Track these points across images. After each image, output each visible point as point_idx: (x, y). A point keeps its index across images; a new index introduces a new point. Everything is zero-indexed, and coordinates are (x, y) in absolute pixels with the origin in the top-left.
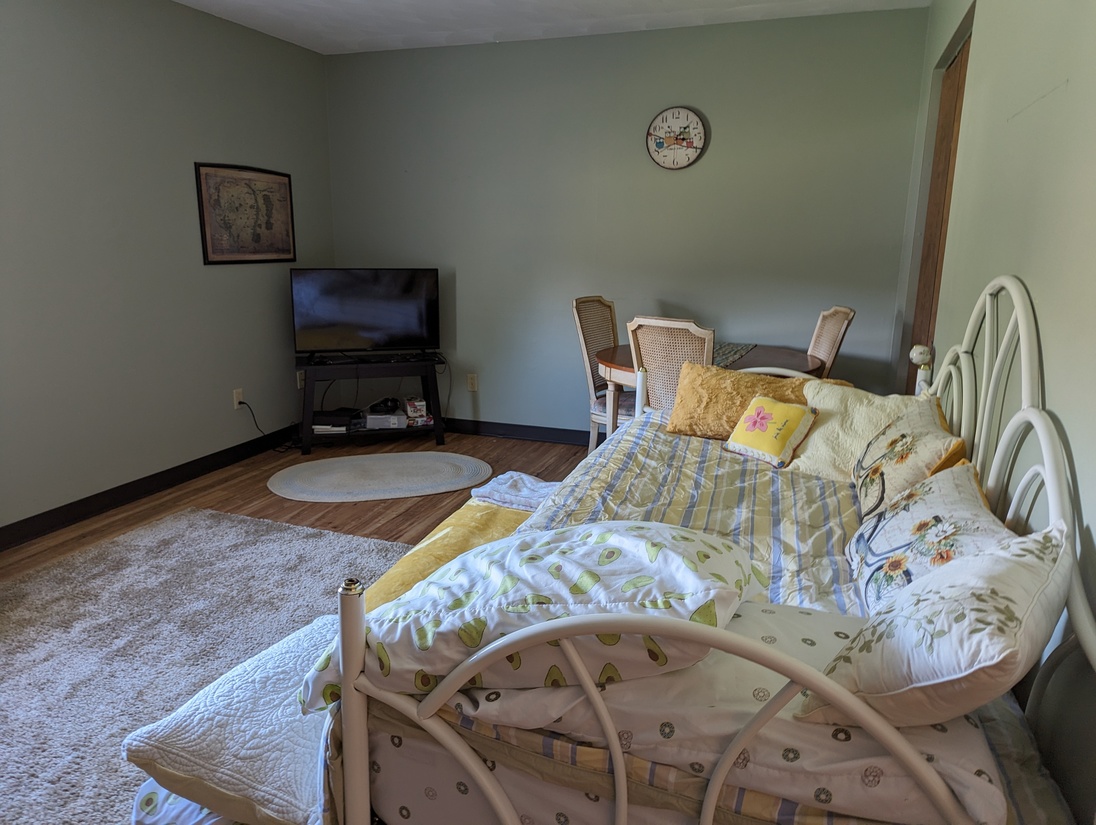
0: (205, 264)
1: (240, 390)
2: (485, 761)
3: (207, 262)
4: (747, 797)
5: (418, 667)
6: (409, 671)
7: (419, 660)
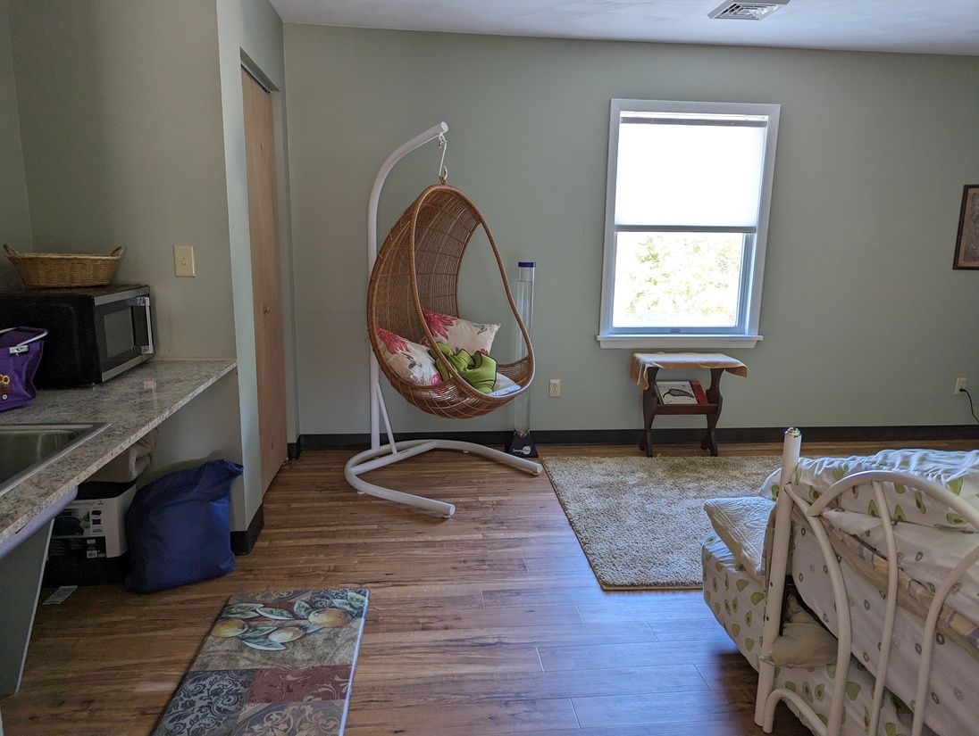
0: (954, 269)
1: (964, 379)
2: (837, 556)
3: (956, 267)
4: (956, 616)
5: (811, 484)
6: (806, 485)
7: (813, 481)
